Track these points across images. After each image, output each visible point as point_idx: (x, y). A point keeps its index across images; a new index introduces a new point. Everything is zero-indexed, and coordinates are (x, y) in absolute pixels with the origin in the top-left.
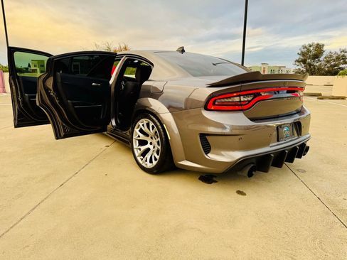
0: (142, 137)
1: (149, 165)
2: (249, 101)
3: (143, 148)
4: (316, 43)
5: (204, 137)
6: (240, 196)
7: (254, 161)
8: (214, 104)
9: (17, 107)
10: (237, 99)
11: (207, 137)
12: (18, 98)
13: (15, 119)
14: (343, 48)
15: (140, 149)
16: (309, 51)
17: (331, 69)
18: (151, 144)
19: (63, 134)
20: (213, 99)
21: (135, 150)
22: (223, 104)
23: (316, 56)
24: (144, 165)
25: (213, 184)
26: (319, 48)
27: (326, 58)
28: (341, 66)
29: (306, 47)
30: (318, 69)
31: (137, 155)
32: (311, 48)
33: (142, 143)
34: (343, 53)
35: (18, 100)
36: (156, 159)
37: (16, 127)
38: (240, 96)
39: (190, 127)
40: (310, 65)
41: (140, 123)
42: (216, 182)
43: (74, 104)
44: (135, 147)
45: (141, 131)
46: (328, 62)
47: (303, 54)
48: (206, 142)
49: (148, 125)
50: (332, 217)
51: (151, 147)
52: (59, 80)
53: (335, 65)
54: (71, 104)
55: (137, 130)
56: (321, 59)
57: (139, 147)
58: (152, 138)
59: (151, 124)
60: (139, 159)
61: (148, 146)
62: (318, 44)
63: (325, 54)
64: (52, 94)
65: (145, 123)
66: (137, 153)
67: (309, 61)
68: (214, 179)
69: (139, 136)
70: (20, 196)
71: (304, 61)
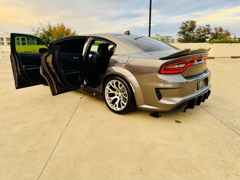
0: (112, 92)
1: (118, 109)
2: (184, 67)
3: (113, 98)
4: (191, 20)
5: (158, 90)
6: (178, 123)
7: (187, 103)
8: (164, 70)
9: (16, 75)
10: (177, 66)
11: (160, 90)
12: (17, 68)
13: (16, 83)
14: (208, 24)
15: (110, 99)
16: (186, 26)
17: (200, 38)
18: (117, 95)
19: (57, 92)
20: (164, 67)
21: (107, 100)
22: (169, 70)
23: (191, 29)
24: (114, 109)
25: (160, 118)
26: (193, 24)
27: (197, 30)
28: (207, 36)
29: (184, 23)
30: (193, 38)
31: (108, 103)
32: (188, 24)
33: (111, 95)
34: (208, 27)
35: (17, 70)
36: (123, 105)
37: (17, 88)
38: (178, 64)
39: (149, 84)
40: (187, 35)
41: (110, 83)
42: (160, 116)
43: (65, 72)
44: (106, 98)
45: (111, 87)
46: (199, 33)
47: (183, 28)
48: (159, 93)
49: (117, 84)
50: (232, 131)
51: (118, 98)
52: (57, 57)
53: (203, 35)
54: (63, 72)
55: (108, 87)
56: (194, 31)
57: (110, 98)
58: (118, 92)
59: (119, 83)
60: (110, 105)
61: (116, 97)
62: (192, 21)
63: (196, 28)
64: (51, 66)
65: (114, 82)
66: (109, 102)
67: (187, 32)
68: (159, 115)
69: (109, 91)
70: (44, 134)
71: (183, 33)
